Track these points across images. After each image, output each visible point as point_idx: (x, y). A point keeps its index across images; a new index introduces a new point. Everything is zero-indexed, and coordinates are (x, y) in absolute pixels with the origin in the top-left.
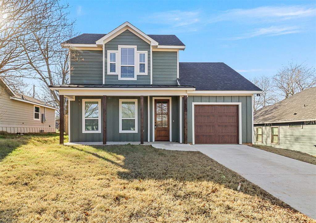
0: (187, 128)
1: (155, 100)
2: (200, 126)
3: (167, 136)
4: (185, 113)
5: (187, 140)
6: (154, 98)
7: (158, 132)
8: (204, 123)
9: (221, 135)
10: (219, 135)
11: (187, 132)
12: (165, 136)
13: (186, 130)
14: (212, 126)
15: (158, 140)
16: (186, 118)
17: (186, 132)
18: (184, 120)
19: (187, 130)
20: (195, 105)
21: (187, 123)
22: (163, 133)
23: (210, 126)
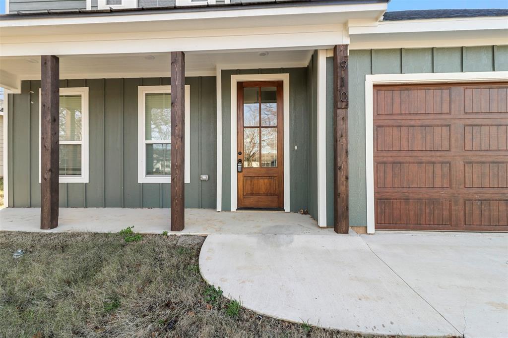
0: (347, 169)
1: (240, 85)
2: (394, 163)
3: (274, 194)
4: (339, 111)
5: (347, 217)
6: (235, 79)
7: (249, 182)
8: (410, 154)
9: (477, 197)
10: (470, 197)
11: (347, 186)
12: (271, 194)
13: (343, 179)
14: (442, 163)
15: (249, 206)
16: (345, 134)
17: (341, 189)
18: (336, 141)
19: (347, 178)
20: (375, 86)
21: (347, 152)
22: (263, 184)
23: (434, 163)
